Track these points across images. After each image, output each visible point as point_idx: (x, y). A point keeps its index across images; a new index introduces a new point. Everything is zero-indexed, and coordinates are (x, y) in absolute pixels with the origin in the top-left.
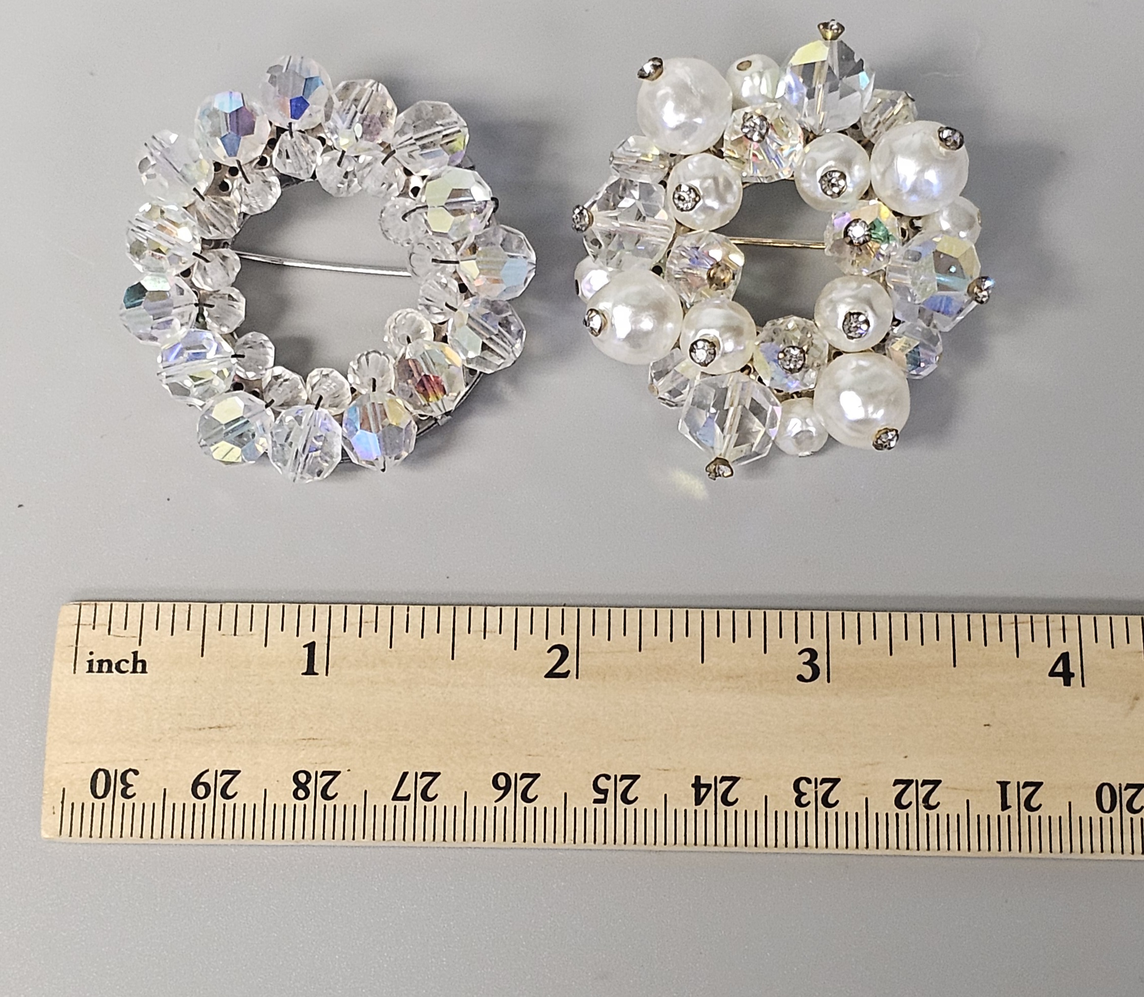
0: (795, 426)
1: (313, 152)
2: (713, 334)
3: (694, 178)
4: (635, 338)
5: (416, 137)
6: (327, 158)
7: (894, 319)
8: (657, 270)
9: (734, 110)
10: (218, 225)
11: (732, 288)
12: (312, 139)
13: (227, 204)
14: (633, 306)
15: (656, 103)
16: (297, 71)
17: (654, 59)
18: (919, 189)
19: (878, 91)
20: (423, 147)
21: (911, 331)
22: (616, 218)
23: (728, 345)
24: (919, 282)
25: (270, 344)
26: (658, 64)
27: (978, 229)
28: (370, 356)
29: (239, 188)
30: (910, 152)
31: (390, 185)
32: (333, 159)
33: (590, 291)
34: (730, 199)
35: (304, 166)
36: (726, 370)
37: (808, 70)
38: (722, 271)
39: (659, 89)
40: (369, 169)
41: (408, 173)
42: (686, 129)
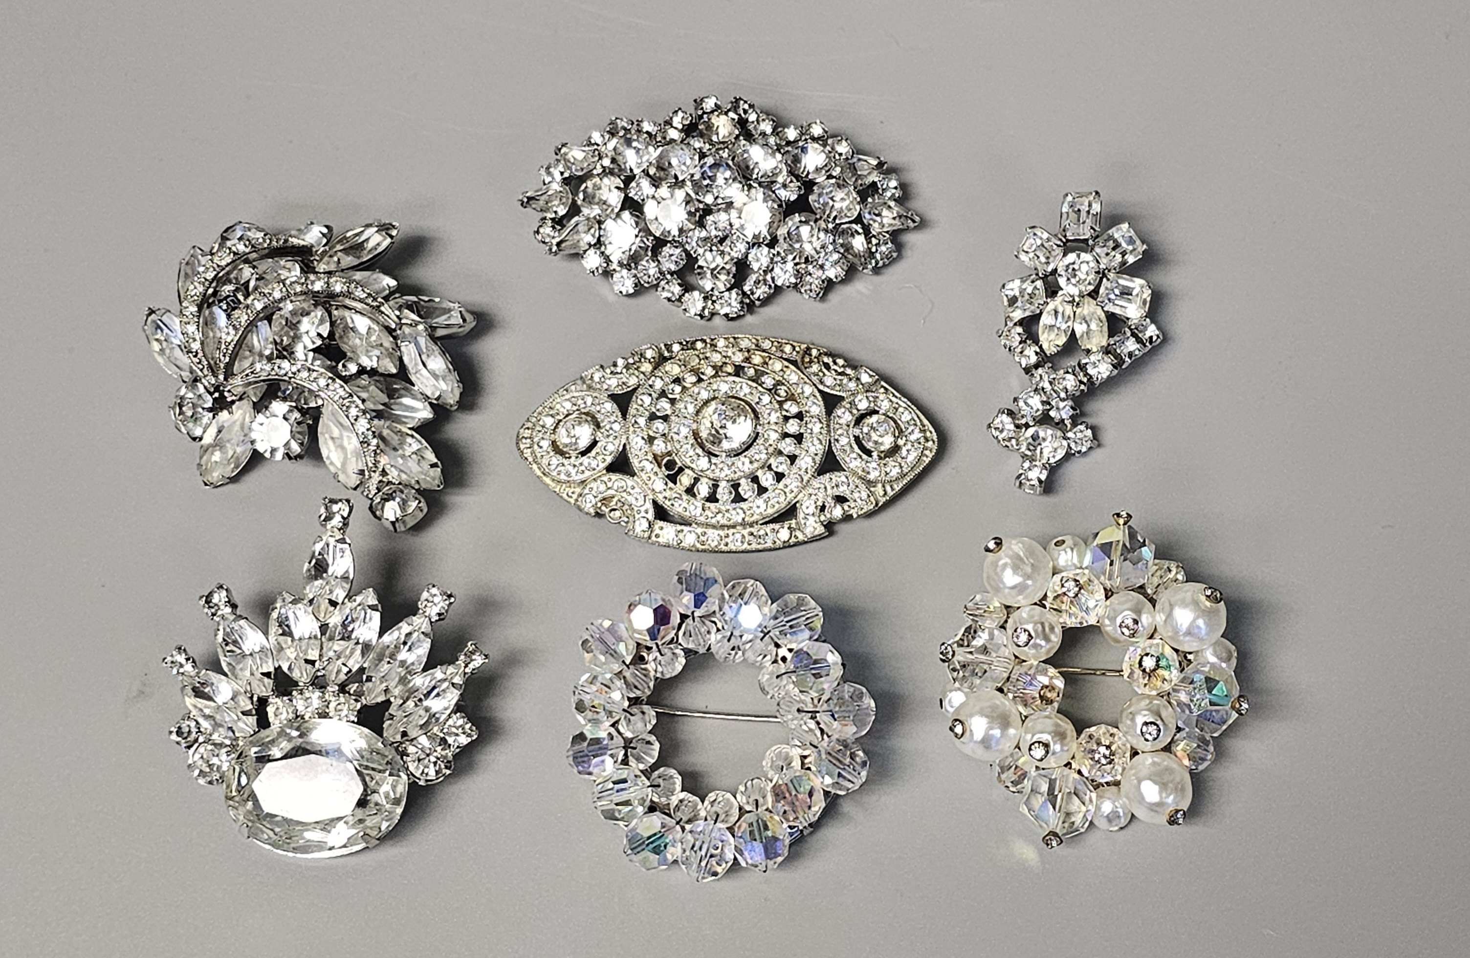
0: (1107, 807)
1: (709, 632)
2: (1046, 737)
3: (1028, 623)
4: (986, 742)
5: (786, 619)
6: (719, 636)
7: (1177, 727)
8: (1000, 690)
9: (1053, 575)
10: (640, 687)
11: (1056, 705)
12: (707, 622)
13: (645, 669)
14: (987, 717)
15: (998, 570)
16: (698, 573)
17: (995, 538)
18: (1192, 632)
19: (1157, 561)
20: (791, 627)
21: (1189, 736)
22: (971, 653)
23: (1056, 747)
24: (1195, 699)
25: (677, 775)
26: (998, 541)
27: (1234, 662)
28: (754, 782)
29: (655, 660)
30: (1184, 604)
31: (765, 656)
32: (724, 637)
33: (952, 707)
34: (1053, 638)
35: (702, 643)
36: (1054, 765)
37: (1106, 548)
38: (1050, 691)
39: (1000, 559)
40: (750, 644)
41: (777, 646)
42: (1020, 589)
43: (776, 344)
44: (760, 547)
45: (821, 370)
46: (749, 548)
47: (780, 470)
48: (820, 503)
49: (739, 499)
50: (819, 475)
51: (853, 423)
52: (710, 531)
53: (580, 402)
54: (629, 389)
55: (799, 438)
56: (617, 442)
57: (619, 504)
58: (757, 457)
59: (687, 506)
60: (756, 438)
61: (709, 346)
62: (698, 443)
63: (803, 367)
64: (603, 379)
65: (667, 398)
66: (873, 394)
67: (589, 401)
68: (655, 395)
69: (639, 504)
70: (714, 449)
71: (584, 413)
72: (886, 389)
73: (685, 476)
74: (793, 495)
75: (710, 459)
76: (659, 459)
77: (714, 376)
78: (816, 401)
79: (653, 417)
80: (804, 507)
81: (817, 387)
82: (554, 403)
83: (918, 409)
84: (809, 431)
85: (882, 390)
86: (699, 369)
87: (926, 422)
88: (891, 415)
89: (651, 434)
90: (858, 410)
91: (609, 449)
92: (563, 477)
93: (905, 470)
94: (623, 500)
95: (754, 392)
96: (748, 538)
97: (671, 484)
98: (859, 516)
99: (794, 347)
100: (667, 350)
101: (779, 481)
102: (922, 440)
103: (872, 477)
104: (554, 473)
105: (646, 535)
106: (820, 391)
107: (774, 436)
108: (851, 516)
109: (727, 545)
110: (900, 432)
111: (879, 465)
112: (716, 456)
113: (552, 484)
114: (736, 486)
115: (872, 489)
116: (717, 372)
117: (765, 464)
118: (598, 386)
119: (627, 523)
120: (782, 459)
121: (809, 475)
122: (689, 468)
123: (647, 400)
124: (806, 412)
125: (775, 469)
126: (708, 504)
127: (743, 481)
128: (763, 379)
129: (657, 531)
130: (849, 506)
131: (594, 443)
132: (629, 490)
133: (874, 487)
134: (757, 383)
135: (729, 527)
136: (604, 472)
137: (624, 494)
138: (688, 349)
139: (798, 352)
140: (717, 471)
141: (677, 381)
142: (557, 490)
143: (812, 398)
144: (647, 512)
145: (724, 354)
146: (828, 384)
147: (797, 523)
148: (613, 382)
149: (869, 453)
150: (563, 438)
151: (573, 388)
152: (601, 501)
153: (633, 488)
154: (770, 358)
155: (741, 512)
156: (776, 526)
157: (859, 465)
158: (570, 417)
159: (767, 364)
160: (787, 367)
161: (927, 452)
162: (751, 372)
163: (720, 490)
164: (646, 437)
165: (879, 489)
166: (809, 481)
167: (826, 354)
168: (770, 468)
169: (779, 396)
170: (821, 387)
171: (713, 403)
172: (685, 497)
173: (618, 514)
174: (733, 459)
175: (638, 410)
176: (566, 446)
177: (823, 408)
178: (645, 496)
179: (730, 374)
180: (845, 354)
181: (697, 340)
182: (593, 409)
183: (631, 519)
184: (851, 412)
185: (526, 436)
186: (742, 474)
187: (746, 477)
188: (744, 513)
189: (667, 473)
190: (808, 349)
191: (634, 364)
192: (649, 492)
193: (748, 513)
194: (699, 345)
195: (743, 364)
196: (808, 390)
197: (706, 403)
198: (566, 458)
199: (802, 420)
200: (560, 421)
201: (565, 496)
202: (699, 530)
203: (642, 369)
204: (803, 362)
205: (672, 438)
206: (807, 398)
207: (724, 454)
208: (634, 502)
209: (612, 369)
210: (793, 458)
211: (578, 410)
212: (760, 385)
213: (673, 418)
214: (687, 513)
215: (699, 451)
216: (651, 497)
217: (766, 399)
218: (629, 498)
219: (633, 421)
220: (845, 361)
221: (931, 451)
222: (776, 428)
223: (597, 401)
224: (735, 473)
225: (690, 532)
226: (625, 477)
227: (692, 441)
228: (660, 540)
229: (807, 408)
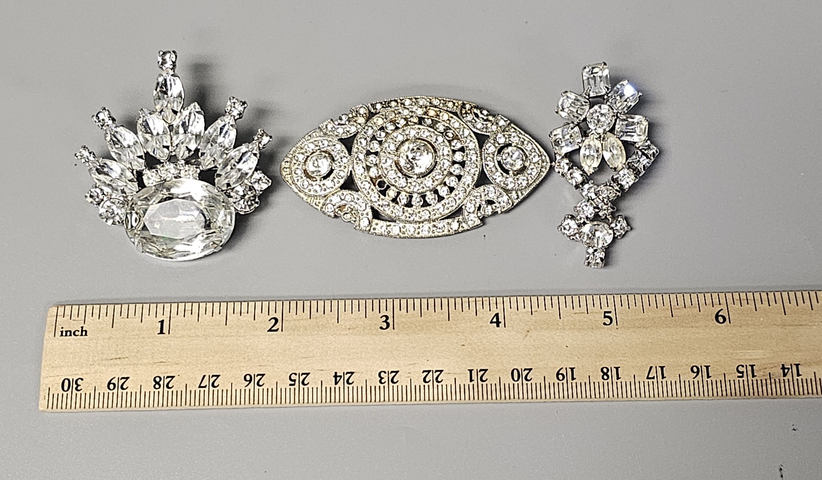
43: (442, 101)
44: (440, 234)
45: (473, 119)
46: (433, 235)
47: (452, 185)
48: (477, 205)
49: (426, 204)
50: (476, 187)
51: (496, 153)
52: (407, 225)
53: (320, 144)
54: (351, 135)
55: (463, 164)
56: (346, 170)
57: (350, 210)
58: (437, 177)
59: (393, 210)
60: (435, 165)
61: (399, 104)
62: (399, 169)
63: (461, 117)
64: (334, 129)
65: (377, 140)
66: (507, 133)
67: (326, 143)
68: (369, 139)
69: (362, 209)
70: (409, 173)
71: (323, 152)
72: (515, 129)
73: (391, 191)
74: (460, 201)
75: (407, 180)
76: (374, 180)
77: (405, 125)
78: (472, 139)
79: (368, 153)
80: (467, 208)
81: (472, 130)
82: (303, 145)
83: (536, 141)
84: (469, 159)
85: (513, 130)
86: (395, 120)
87: (542, 150)
88: (519, 146)
89: (368, 164)
90: (499, 144)
91: (341, 175)
92: (312, 193)
93: (530, 182)
94: (352, 207)
95: (432, 135)
96: (432, 229)
97: (382, 197)
98: (502, 212)
99: (454, 104)
100: (373, 107)
101: (451, 192)
102: (540, 162)
103: (510, 187)
104: (306, 191)
105: (368, 228)
106: (474, 133)
107: (447, 164)
108: (497, 212)
109: (419, 233)
110: (525, 157)
111: (514, 179)
112: (411, 177)
113: (305, 198)
114: (424, 197)
115: (509, 195)
116: (407, 122)
117: (442, 181)
118: (331, 133)
119: (355, 221)
120: (453, 178)
121: (470, 188)
122: (393, 185)
123: (364, 142)
124: (466, 147)
125: (448, 185)
126: (406, 208)
127: (428, 193)
128: (437, 126)
129: (374, 226)
130: (496, 207)
131: (332, 171)
132: (356, 200)
133: (511, 193)
134: (434, 128)
135: (419, 223)
136: (339, 189)
137: (352, 203)
138: (386, 107)
139: (457, 107)
140: (412, 187)
141: (382, 129)
142: (309, 201)
143: (469, 138)
144: (367, 214)
145: (410, 109)
146: (479, 128)
147: (463, 219)
148: (341, 130)
149: (507, 172)
150: (310, 168)
151: (314, 134)
152: (338, 208)
153: (358, 199)
154: (441, 112)
155: (427, 212)
156: (450, 221)
157: (502, 180)
158: (314, 154)
159: (439, 116)
160: (452, 117)
161: (543, 170)
162: (429, 122)
163: (414, 199)
164: (365, 167)
165: (514, 195)
166: (470, 192)
167: (475, 107)
168: (445, 184)
169: (448, 136)
170: (475, 130)
171: (407, 143)
172: (392, 204)
173: (349, 216)
174: (422, 179)
175: (358, 149)
176: (313, 172)
177: (477, 144)
178: (366, 204)
179: (416, 123)
180: (487, 107)
181: (391, 101)
182: (329, 148)
183: (358, 219)
184: (495, 146)
185: (286, 166)
186: (428, 189)
187: (431, 191)
188: (430, 213)
189: (379, 189)
190: (464, 104)
191: (353, 117)
192: (368, 201)
193: (432, 213)
194: (393, 104)
195: (424, 116)
196: (467, 132)
197: (403, 143)
198: (314, 181)
199: (464, 152)
200: (308, 157)
201: (314, 205)
202: (401, 225)
203: (359, 121)
204: (461, 113)
205: (382, 167)
206: (466, 137)
207: (416, 177)
208: (359, 208)
209: (339, 121)
210: (459, 177)
211: (319, 149)
212: (436, 130)
213: (382, 154)
214: (394, 215)
215: (400, 174)
216: (370, 205)
217: (440, 139)
218: (356, 206)
219: (356, 156)
220: (488, 111)
221: (546, 168)
222: (448, 158)
223: (331, 144)
224: (423, 188)
225: (395, 226)
226: (353, 193)
227: (394, 168)
228: (376, 231)
229: (466, 144)
